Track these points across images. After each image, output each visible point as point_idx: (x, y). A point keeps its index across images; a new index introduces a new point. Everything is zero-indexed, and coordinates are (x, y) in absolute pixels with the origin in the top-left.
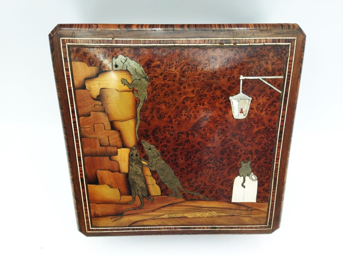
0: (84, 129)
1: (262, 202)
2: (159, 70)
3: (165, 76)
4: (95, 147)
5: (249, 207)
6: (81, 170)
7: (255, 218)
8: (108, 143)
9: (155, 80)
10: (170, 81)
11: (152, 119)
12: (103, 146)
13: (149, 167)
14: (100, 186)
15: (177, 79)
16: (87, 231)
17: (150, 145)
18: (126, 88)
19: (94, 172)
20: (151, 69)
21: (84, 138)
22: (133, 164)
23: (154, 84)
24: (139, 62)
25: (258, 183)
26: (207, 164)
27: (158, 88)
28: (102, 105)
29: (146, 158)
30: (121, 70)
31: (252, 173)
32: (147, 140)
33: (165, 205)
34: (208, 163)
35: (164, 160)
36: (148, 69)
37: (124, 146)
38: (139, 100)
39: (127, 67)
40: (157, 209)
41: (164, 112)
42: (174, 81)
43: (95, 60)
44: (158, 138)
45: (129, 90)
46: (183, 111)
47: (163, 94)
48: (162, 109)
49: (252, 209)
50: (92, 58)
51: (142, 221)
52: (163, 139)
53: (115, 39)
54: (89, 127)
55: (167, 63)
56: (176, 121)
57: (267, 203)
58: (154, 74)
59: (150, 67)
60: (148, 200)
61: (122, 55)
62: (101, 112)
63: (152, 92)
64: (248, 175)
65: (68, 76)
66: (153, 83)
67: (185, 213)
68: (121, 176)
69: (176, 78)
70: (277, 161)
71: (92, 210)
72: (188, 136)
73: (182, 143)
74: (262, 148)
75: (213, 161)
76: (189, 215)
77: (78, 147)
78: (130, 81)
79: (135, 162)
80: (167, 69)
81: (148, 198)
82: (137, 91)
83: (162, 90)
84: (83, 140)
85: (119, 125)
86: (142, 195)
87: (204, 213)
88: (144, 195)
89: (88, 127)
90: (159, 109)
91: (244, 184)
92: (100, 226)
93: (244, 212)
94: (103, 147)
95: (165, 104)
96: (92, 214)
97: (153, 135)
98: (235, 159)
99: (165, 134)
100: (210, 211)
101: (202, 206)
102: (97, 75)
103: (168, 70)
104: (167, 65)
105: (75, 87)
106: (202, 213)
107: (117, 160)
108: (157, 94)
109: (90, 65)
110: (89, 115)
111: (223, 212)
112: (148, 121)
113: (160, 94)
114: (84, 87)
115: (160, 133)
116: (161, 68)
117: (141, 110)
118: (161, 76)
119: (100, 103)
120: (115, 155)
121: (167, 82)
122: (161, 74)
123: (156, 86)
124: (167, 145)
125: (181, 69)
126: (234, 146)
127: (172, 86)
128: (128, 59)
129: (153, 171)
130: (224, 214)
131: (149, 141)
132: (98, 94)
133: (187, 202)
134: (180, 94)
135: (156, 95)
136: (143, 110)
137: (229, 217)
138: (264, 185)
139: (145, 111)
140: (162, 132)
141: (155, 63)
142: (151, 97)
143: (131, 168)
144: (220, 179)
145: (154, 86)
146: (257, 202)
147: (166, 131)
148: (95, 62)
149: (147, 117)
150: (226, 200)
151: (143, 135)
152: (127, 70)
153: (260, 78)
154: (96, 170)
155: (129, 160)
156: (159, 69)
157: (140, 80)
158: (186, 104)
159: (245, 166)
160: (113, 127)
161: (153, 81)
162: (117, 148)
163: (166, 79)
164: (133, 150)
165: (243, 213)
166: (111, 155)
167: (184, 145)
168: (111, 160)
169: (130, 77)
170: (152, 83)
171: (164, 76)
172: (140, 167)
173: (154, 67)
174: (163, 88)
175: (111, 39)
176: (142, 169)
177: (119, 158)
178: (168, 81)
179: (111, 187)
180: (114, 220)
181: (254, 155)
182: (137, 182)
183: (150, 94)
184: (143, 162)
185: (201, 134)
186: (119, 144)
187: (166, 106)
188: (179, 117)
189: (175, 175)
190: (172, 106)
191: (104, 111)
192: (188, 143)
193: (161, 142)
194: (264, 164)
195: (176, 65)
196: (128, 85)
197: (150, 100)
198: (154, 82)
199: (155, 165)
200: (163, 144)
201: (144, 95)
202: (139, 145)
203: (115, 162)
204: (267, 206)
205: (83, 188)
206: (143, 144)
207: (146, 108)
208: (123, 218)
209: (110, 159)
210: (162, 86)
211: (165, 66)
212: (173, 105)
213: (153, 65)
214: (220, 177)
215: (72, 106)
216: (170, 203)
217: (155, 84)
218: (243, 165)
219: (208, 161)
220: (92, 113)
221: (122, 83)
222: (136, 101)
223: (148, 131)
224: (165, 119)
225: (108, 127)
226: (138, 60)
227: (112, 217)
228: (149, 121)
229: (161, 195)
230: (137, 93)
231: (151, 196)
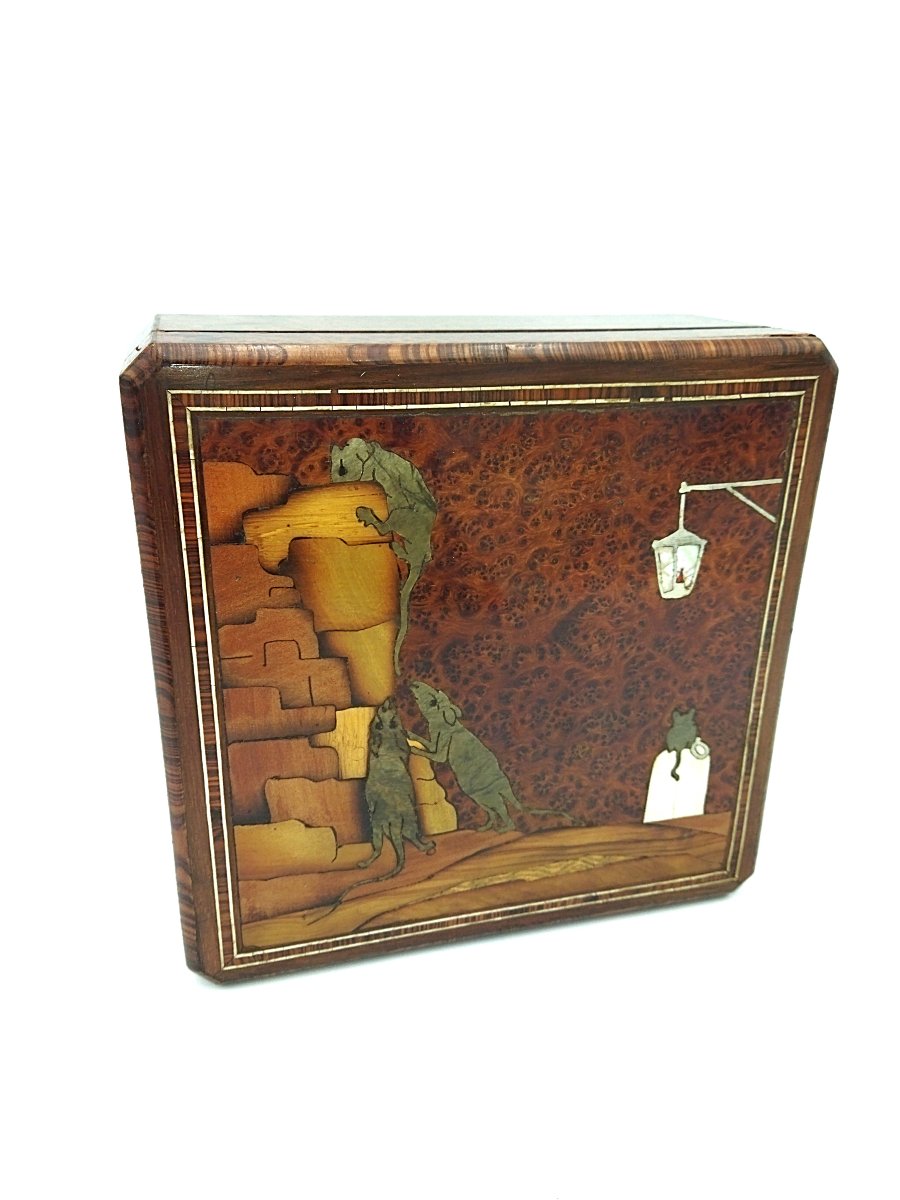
0: (230, 661)
1: (716, 812)
2: (467, 478)
3: (484, 494)
4: (267, 712)
5: (684, 830)
7: (698, 857)
8: (308, 696)
9: (453, 505)
10: (497, 506)
11: (442, 618)
12: (290, 708)
13: (429, 755)
14: (272, 826)
15: (516, 500)
16: (223, 965)
17: (433, 692)
18: (371, 533)
19: (258, 788)
20: (444, 476)
21: (231, 688)
22: (382, 751)
23: (451, 519)
24: (411, 455)
25: (711, 762)
26: (589, 730)
27: (464, 530)
28: (294, 587)
29: (421, 730)
30: (357, 483)
31: (698, 739)
32: (426, 680)
33: (466, 855)
34: (592, 725)
35: (472, 730)
36: (434, 475)
37: (357, 702)
38: (409, 565)
39: (374, 474)
40: (443, 870)
41: (477, 596)
42: (506, 505)
43: (278, 455)
44: (457, 670)
45: (380, 539)
46: (529, 589)
47: (477, 543)
48: (472, 588)
49: (692, 833)
50: (269, 450)
51: (394, 910)
52: (472, 673)
53: (340, 391)
54: (251, 654)
55: (488, 455)
56: (510, 619)
57: (729, 814)
58: (454, 489)
59: (442, 472)
60: (418, 848)
61: (361, 436)
62: (291, 606)
63: (446, 541)
64: (688, 746)
65: (188, 505)
66: (450, 515)
67: (518, 870)
68: (344, 787)
69: (514, 498)
70: (758, 701)
71: (243, 901)
72: (541, 658)
73: (526, 679)
74: (724, 669)
75: (604, 718)
76: (528, 875)
77: (208, 717)
78: (381, 513)
79: (387, 745)
80: (490, 472)
81: (417, 843)
82: (402, 539)
83: (473, 534)
84: (228, 694)
85: (344, 642)
86: (403, 837)
87: (570, 862)
88: (408, 834)
89: (245, 654)
90: (464, 588)
91: (678, 772)
92: (265, 944)
93: (675, 843)
94: (291, 711)
95: (482, 574)
96: (245, 911)
97: (445, 662)
98: (660, 707)
99: (479, 658)
100: (586, 854)
101: (566, 844)
102: (283, 500)
103: (490, 478)
104: (489, 463)
105: (211, 538)
106: (565, 863)
107: (333, 744)
108: (461, 545)
109: (260, 469)
110: (252, 621)
111: (619, 852)
112: (431, 625)
113: (469, 546)
115: (466, 656)
116: (471, 473)
117: (412, 593)
118: (471, 494)
119: (289, 582)
120: (327, 731)
121: (487, 511)
122: (472, 489)
123: (458, 523)
124: (483, 687)
125: (528, 472)
126: (657, 671)
127: (502, 522)
128: (378, 450)
129: (439, 764)
130: (622, 858)
131: (431, 680)
132: (285, 555)
133: (529, 839)
134: (524, 541)
135: (455, 550)
136: (419, 592)
137: (635, 864)
138: (724, 766)
139: (423, 597)
140: (471, 652)
141: (454, 459)
142: (442, 556)
143: (373, 761)
144: (619, 764)
145: (453, 523)
146: (706, 812)
147: (483, 649)
148: (277, 462)
149: (430, 614)
150: (630, 819)
151: (414, 664)
152: (374, 483)
153: (728, 486)
154: (263, 781)
155: (369, 740)
156: (467, 475)
157: (411, 508)
158: (539, 569)
159: (683, 723)
160: (326, 650)
161: (449, 508)
162: (336, 710)
163: (486, 502)
164: (384, 710)
165: (668, 848)
166: (315, 732)
167: (531, 682)
168: (313, 747)
169: (383, 502)
170: (446, 515)
171: (480, 494)
172: (401, 758)
173: (453, 469)
174: (475, 528)
175: (329, 392)
176: (407, 763)
177: (339, 738)
178: (491, 506)
179: (307, 826)
180: (312, 919)
181: (704, 691)
182: (388, 800)
183: (441, 546)
184: (411, 743)
185: (576, 648)
186: (343, 696)
187: (485, 578)
188: (519, 606)
189: (501, 769)
190: (501, 575)
191: (300, 605)
192: (542, 675)
193: (466, 682)
194: (726, 712)
195: (513, 461)
196: (377, 524)
197: (439, 565)
198: (451, 512)
199: (446, 748)
200: (472, 684)
201: (421, 551)
202: (401, 693)
203: (325, 751)
204: (728, 821)
205: (219, 837)
206: (414, 690)
207: (428, 589)
208: (341, 909)
209: (310, 743)
210: (474, 524)
211: (483, 465)
212: (503, 573)
213: (449, 463)
214: (618, 759)
215: (197, 595)
216: (479, 849)
217: (456, 518)
218: (679, 719)
219: (592, 720)
220: (260, 613)
221: (360, 521)
222: (399, 570)
223: (431, 654)
224: (480, 615)
225: (311, 648)
226: (407, 452)
227: (305, 912)
228: (435, 624)
229: (458, 829)
230: (404, 547)
231: (428, 836)
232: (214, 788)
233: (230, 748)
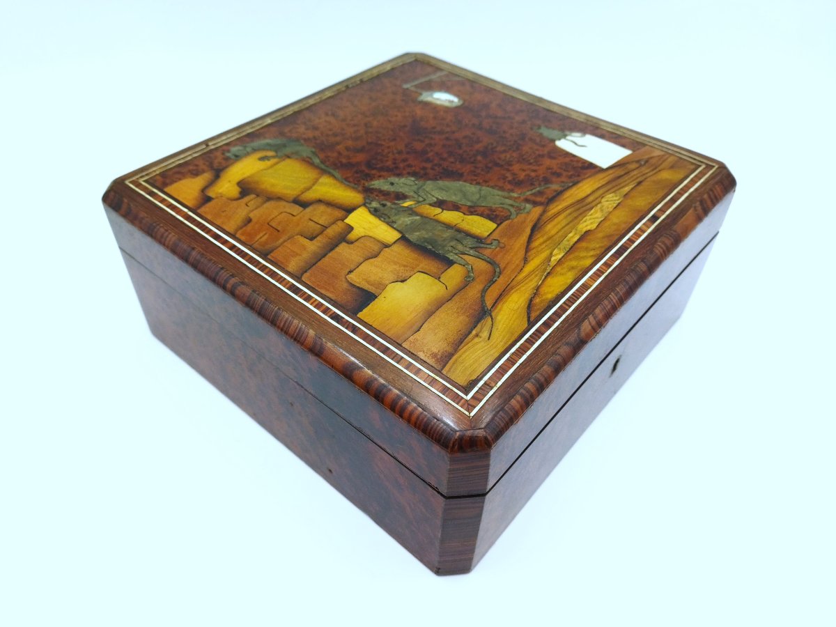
0: (257, 243)
1: (640, 148)
4: (304, 248)
5: (637, 162)
6: (316, 303)
7: (672, 168)
8: (319, 226)
12: (316, 237)
13: (422, 202)
14: (381, 298)
17: (385, 181)
19: (345, 285)
21: (271, 252)
22: (393, 218)
28: (258, 196)
29: (402, 198)
37: (349, 210)
38: (307, 157)
40: (527, 251)
43: (199, 168)
49: (644, 161)
50: (193, 170)
51: (535, 294)
52: (395, 163)
54: (264, 232)
57: (649, 147)
62: (264, 202)
66: (307, 138)
68: (398, 248)
69: (332, 122)
71: (421, 355)
72: (422, 141)
73: (426, 149)
75: (495, 144)
76: (587, 226)
77: (273, 275)
79: (393, 214)
81: (485, 245)
84: (273, 257)
85: (310, 195)
86: (471, 248)
88: (473, 246)
89: (261, 235)
90: (346, 147)
91: (580, 144)
93: (642, 169)
94: (318, 238)
95: (348, 139)
96: (431, 361)
97: (374, 169)
99: (390, 158)
100: (601, 198)
101: (579, 198)
102: (217, 177)
105: (193, 208)
107: (363, 235)
109: (195, 176)
110: (250, 220)
114: (208, 199)
115: (382, 161)
119: (253, 196)
120: (350, 232)
130: (627, 190)
132: (239, 189)
133: (551, 206)
136: (325, 160)
137: (641, 187)
139: (329, 160)
143: (395, 226)
146: (634, 151)
148: (201, 170)
150: (593, 171)
151: (359, 179)
154: (344, 279)
155: (380, 219)
160: (304, 205)
162: (343, 220)
164: (369, 203)
165: (644, 172)
166: (344, 237)
168: (352, 243)
172: (409, 214)
175: (205, 147)
177: (362, 231)
179: (402, 281)
180: (485, 334)
182: (432, 236)
184: (406, 204)
186: (338, 213)
189: (473, 184)
191: (270, 200)
192: (433, 146)
193: (397, 168)
196: (275, 157)
197: (323, 149)
199: (428, 194)
200: (401, 167)
202: (367, 191)
203: (362, 240)
204: (654, 149)
205: (354, 330)
206: (374, 186)
207: (328, 157)
209: (348, 243)
210: (322, 134)
214: (534, 153)
215: (208, 231)
216: (530, 228)
217: (311, 137)
219: (490, 147)
220: (251, 215)
223: (363, 171)
224: (368, 148)
225: (296, 209)
227: (474, 332)
228: (349, 163)
229: (498, 225)
231: (486, 238)
232: (319, 306)
233: (303, 279)
